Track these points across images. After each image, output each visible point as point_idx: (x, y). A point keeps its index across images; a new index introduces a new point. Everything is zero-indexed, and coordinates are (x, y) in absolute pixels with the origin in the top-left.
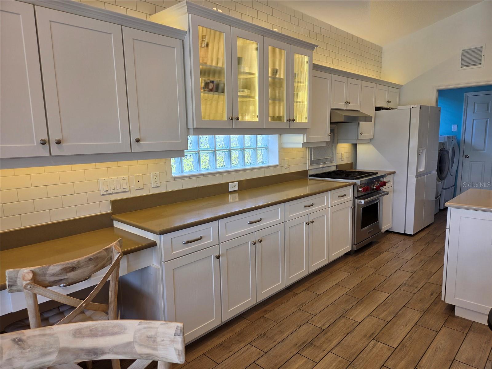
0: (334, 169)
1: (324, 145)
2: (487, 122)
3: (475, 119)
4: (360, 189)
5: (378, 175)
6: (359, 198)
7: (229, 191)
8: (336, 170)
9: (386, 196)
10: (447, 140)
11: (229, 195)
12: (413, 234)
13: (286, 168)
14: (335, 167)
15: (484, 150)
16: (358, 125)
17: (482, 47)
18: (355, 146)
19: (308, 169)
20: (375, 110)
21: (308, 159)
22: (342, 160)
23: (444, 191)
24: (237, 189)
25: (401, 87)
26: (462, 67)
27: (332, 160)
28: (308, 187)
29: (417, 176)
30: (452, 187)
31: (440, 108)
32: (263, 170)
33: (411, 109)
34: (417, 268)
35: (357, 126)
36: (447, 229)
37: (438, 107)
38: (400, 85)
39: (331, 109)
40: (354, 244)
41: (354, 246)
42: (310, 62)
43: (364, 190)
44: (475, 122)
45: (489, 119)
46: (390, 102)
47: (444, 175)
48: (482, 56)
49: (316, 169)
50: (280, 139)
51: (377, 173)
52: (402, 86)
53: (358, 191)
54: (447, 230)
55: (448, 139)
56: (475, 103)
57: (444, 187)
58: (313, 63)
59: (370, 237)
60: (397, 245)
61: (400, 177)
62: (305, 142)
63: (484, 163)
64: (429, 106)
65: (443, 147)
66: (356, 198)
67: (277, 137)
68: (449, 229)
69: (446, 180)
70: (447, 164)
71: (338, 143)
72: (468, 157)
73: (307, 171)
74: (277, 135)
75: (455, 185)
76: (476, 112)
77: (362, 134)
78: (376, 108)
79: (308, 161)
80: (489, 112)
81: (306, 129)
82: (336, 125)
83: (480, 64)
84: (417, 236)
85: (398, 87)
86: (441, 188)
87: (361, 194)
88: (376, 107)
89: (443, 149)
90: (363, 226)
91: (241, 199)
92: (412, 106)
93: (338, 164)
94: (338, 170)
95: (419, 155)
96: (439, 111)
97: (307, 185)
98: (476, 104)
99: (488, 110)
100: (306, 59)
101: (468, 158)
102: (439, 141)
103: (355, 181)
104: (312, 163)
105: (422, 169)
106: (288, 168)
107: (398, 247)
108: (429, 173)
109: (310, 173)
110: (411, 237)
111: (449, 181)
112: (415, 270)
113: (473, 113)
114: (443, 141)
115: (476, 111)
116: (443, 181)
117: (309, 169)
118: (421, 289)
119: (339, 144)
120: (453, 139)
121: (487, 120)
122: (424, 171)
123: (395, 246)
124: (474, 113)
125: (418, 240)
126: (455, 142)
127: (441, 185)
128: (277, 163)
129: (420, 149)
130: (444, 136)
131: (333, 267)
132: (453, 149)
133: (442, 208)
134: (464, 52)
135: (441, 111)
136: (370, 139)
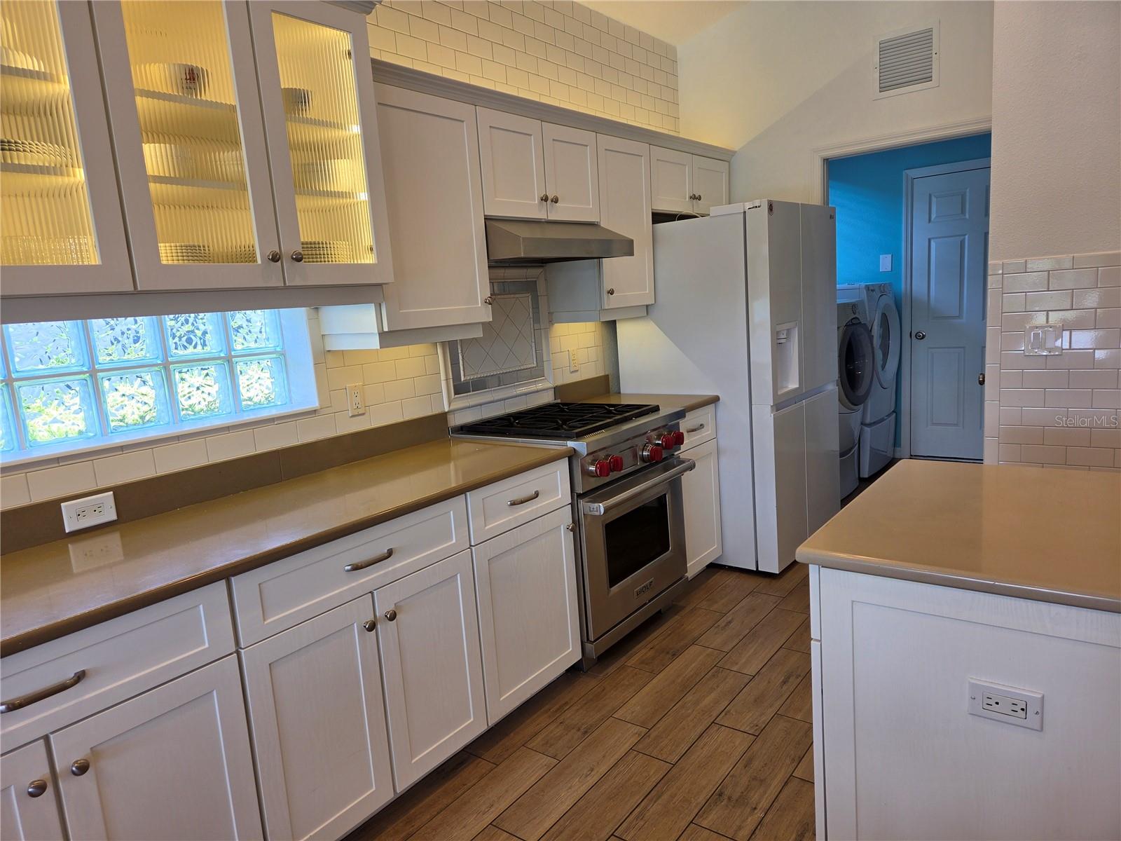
0: (548, 398)
1: (479, 334)
2: (962, 243)
3: (933, 238)
4: (592, 468)
5: (664, 412)
6: (592, 494)
7: (67, 531)
8: (556, 401)
9: (688, 472)
10: (864, 295)
11: (70, 546)
12: (778, 573)
13: (353, 416)
14: (551, 393)
15: (959, 316)
16: (600, 266)
17: (930, 30)
18: (611, 326)
19: (446, 411)
20: (653, 224)
21: (443, 377)
22: (573, 372)
23: (867, 429)
24: (112, 516)
25: (733, 156)
26: (882, 89)
27: (537, 373)
28: (452, 465)
29: (777, 407)
30: (889, 416)
31: (834, 209)
32: (247, 432)
33: (745, 212)
34: (770, 712)
35: (597, 269)
36: (812, 642)
37: (830, 205)
38: (728, 150)
39: (487, 219)
40: (588, 639)
41: (588, 646)
42: (359, 50)
43: (604, 469)
44: (933, 244)
45: (967, 237)
46: (699, 198)
47: (861, 392)
48: (934, 55)
49: (481, 405)
50: (315, 323)
51: (658, 406)
52: (732, 153)
53: (590, 474)
54: (814, 646)
55: (867, 293)
56: (930, 196)
57: (868, 421)
58: (374, 61)
59: (645, 604)
60: (729, 617)
61: (732, 411)
62: (386, 329)
63: (962, 349)
64: (798, 204)
65: (854, 316)
66: (580, 496)
67: (305, 318)
68: (820, 641)
69: (870, 402)
70: (868, 361)
71: (551, 322)
72: (924, 336)
73: (443, 417)
74: (303, 310)
75: (897, 411)
76: (936, 217)
77: (611, 292)
78: (654, 214)
79: (444, 384)
80: (967, 216)
81: (380, 285)
82: (539, 270)
83: (929, 79)
84: (789, 574)
85: (723, 156)
86: (860, 423)
87: (595, 483)
88: (652, 213)
89: (854, 322)
90: (613, 581)
91: (131, 553)
92: (748, 205)
93: (560, 382)
94: (559, 401)
95: (778, 346)
96: (832, 217)
97: (447, 459)
98: (934, 199)
99: (963, 212)
100: (342, 40)
101: (922, 338)
102: (839, 301)
103: (571, 444)
104: (460, 389)
105: (793, 384)
106: (363, 414)
107: (730, 622)
108: (818, 391)
109: (457, 420)
110: (774, 582)
111: (879, 402)
112: (763, 718)
113: (928, 221)
114: (853, 301)
115: (933, 216)
116: (861, 407)
117: (452, 408)
118: (769, 816)
119: (557, 326)
120: (881, 292)
121: (962, 237)
122: (796, 389)
123: (722, 623)
124: (930, 221)
125: (791, 593)
126: (887, 300)
127: (856, 417)
128: (314, 403)
129: (778, 328)
130: (856, 285)
131: (512, 734)
132: (884, 316)
133: (866, 476)
134: (886, 48)
135: (837, 217)
136: (647, 306)
